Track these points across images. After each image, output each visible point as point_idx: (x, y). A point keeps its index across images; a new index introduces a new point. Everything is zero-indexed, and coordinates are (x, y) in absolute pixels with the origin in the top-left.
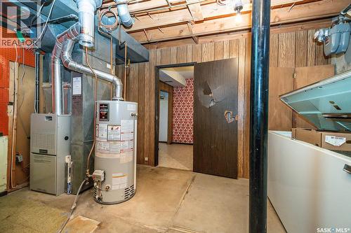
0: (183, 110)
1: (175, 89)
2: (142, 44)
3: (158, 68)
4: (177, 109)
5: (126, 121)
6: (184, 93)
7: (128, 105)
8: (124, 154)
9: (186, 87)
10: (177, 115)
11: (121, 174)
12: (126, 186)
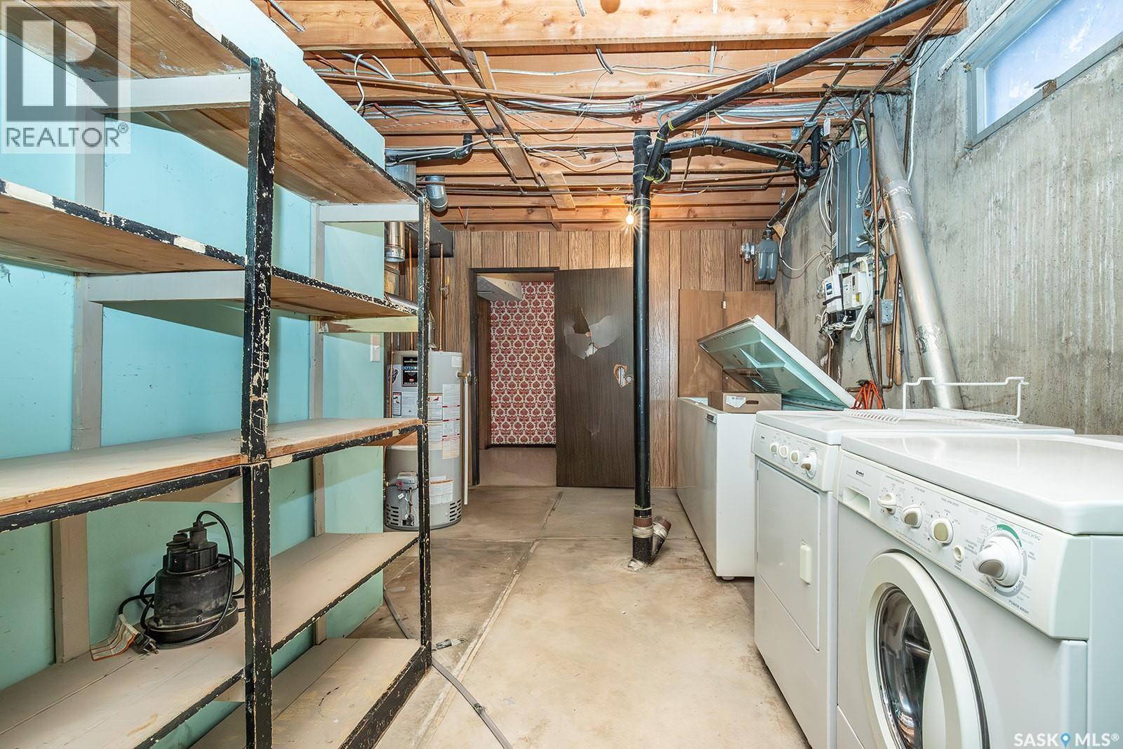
0: (518, 361)
1: (494, 306)
2: (442, 224)
3: (474, 272)
4: (500, 358)
5: (450, 386)
6: (518, 317)
7: (453, 358)
8: (449, 443)
9: (524, 304)
10: (500, 374)
11: (444, 478)
12: (451, 500)
